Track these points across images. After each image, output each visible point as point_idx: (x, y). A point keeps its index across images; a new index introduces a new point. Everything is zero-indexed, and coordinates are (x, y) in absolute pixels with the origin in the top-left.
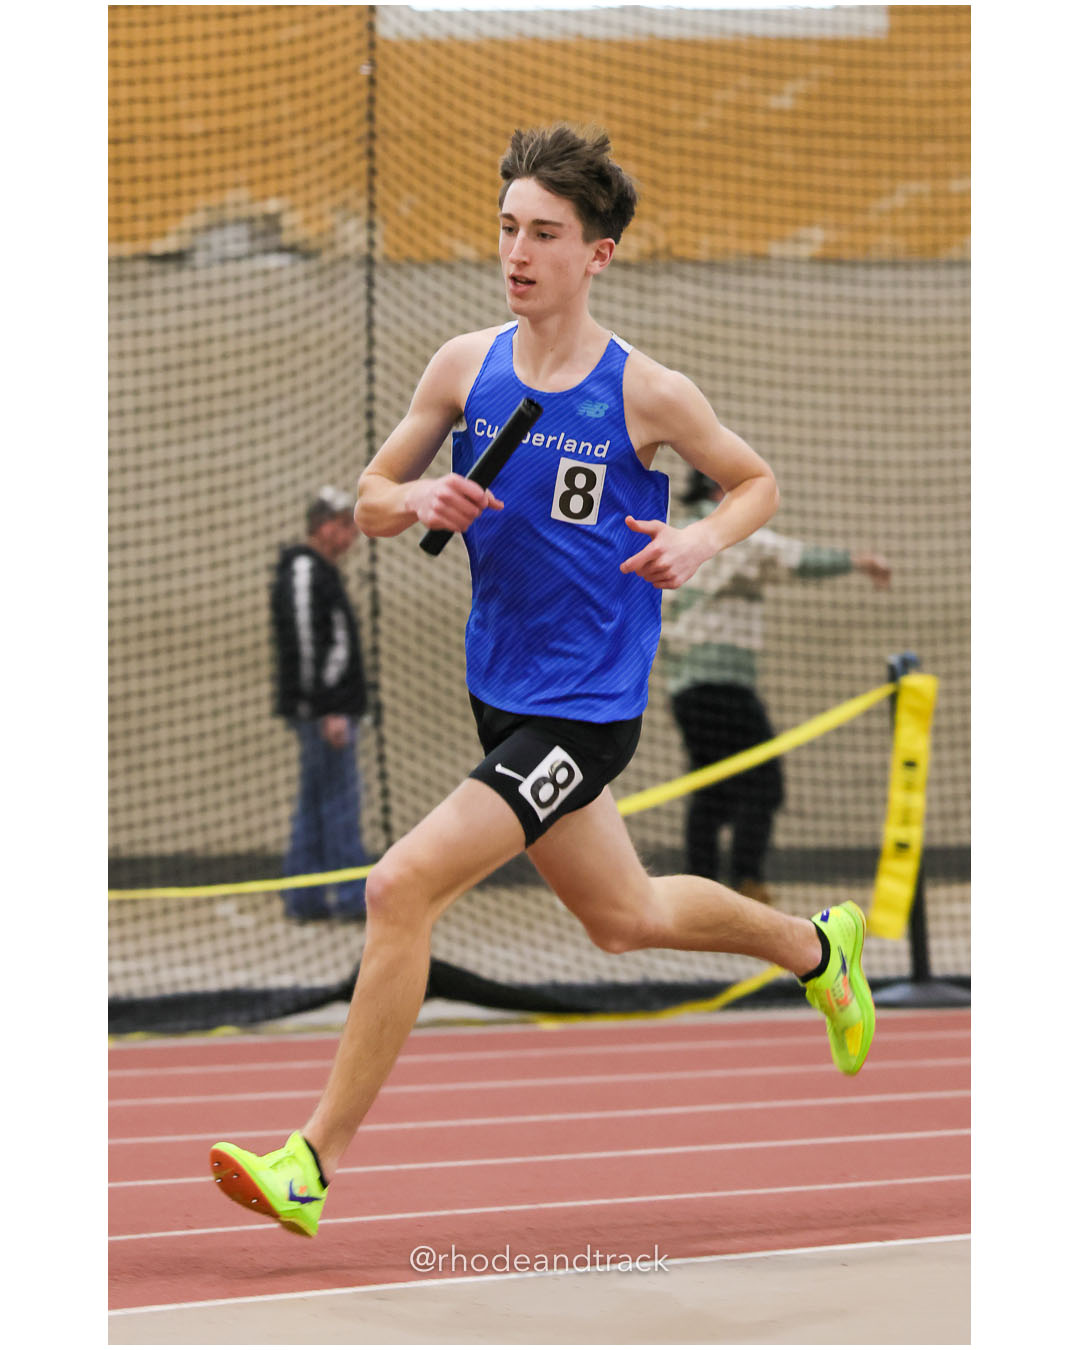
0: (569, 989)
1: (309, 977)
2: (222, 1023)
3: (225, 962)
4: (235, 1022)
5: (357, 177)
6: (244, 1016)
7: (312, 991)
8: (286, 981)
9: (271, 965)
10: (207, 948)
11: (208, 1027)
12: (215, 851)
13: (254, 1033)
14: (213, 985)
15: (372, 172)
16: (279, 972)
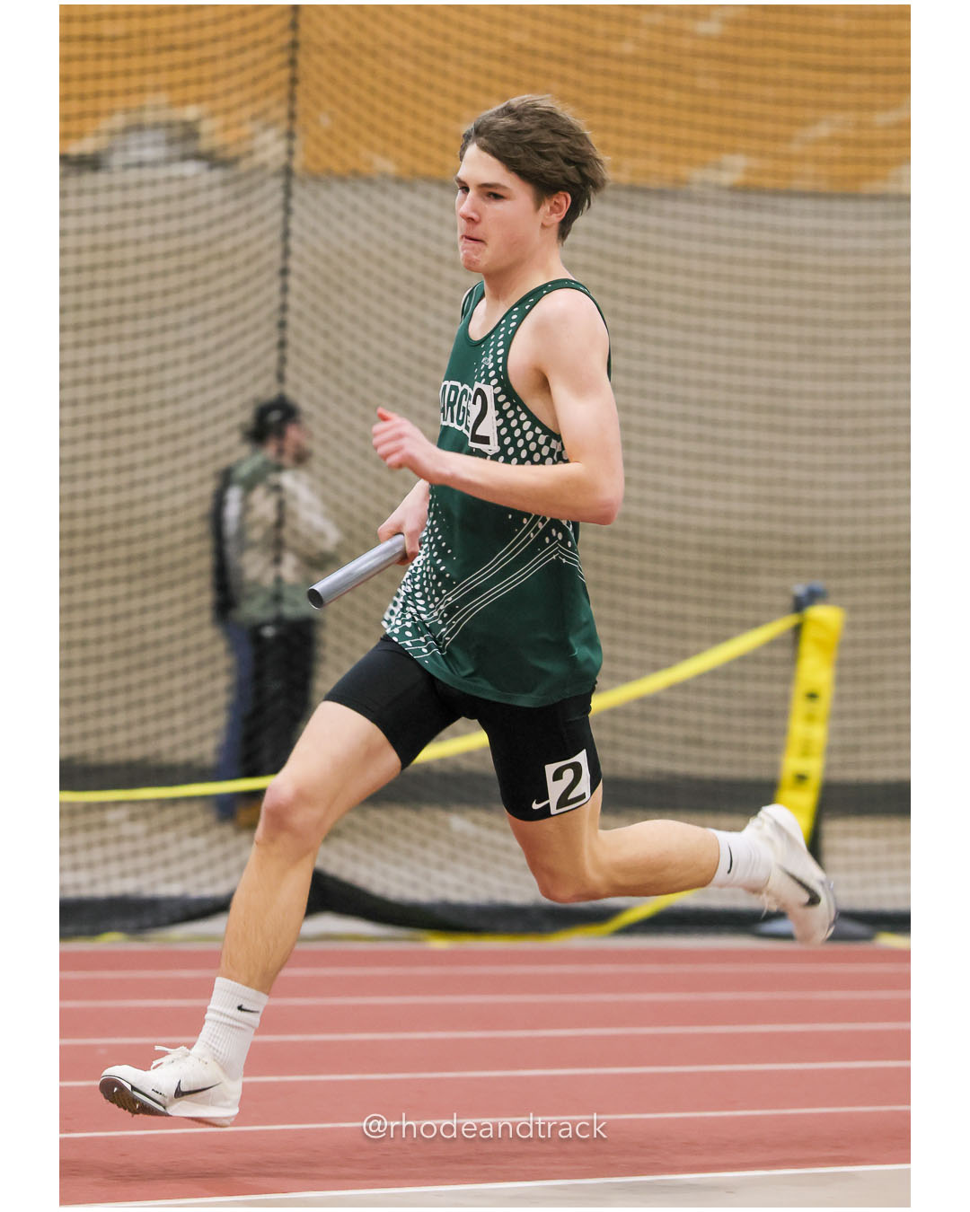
0: (460, 909)
1: (200, 886)
2: (109, 930)
3: (114, 868)
4: (122, 929)
5: (279, 86)
6: (131, 923)
7: (201, 901)
8: (174, 890)
9: (160, 873)
10: (97, 854)
11: (94, 933)
12: (109, 757)
13: (143, 940)
14: (101, 891)
15: (294, 81)
16: (169, 880)
